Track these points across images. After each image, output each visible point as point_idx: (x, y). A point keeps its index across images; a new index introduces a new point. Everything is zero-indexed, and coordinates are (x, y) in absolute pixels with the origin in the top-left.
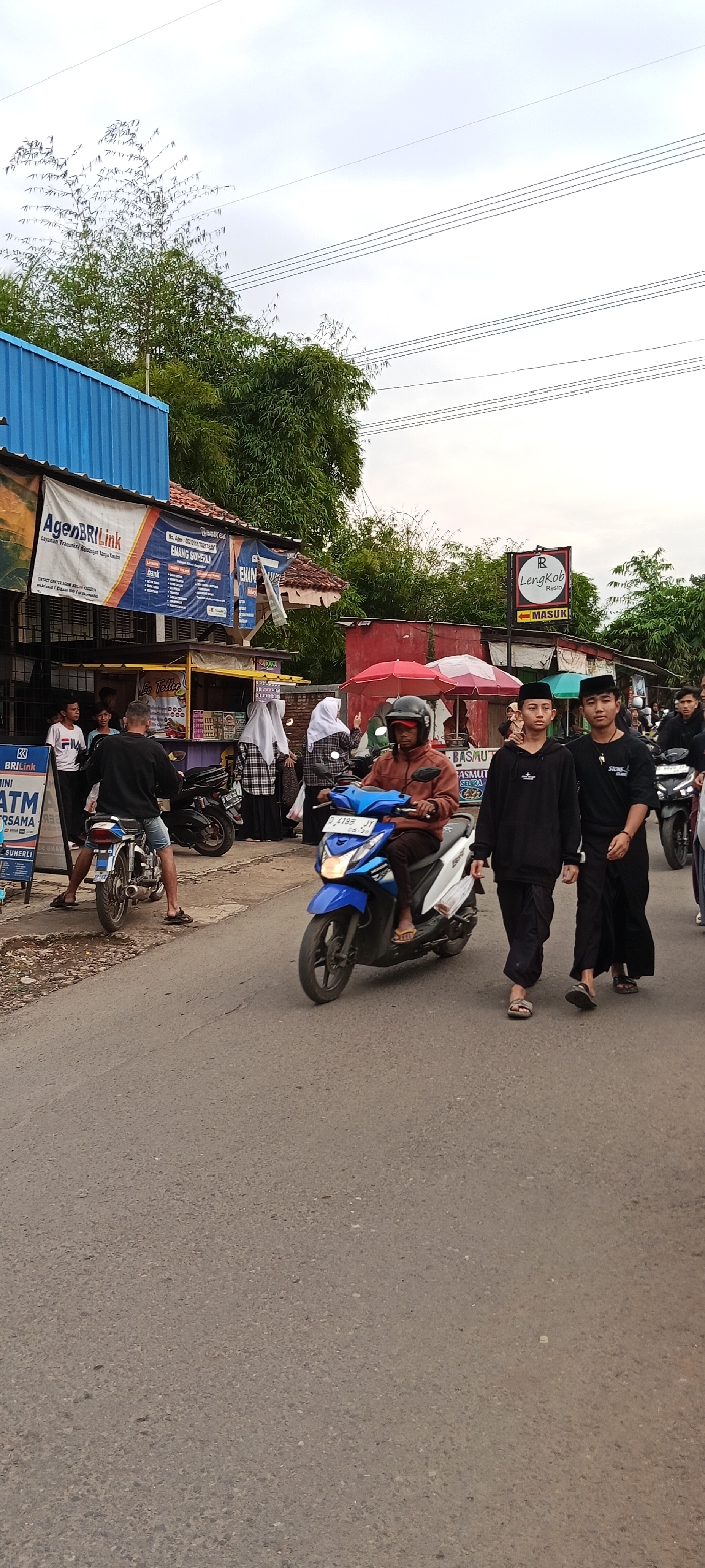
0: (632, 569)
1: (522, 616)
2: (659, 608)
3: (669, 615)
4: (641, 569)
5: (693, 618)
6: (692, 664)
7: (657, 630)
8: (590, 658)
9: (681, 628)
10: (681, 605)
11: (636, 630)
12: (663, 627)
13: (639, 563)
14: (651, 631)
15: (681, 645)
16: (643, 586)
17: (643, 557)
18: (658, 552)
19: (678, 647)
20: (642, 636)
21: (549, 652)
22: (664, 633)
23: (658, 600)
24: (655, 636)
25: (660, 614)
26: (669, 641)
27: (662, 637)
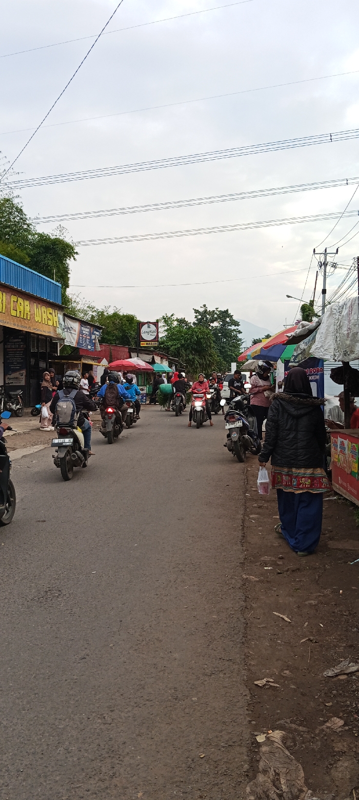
1: (142, 344)
2: (174, 337)
3: (178, 340)
4: (165, 321)
5: (187, 342)
7: (174, 346)
8: (161, 358)
9: (182, 345)
10: (182, 336)
11: (165, 345)
12: (175, 345)
13: (165, 319)
14: (171, 346)
15: (183, 352)
16: (167, 327)
17: (167, 316)
18: (172, 315)
19: (181, 353)
20: (167, 349)
21: (151, 356)
22: (176, 347)
23: (173, 334)
24: (173, 348)
25: (174, 340)
26: (178, 349)
27: (175, 349)
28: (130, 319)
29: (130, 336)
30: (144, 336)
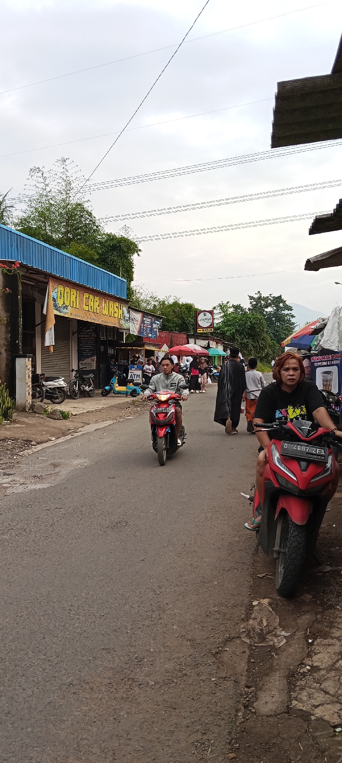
0: (219, 308)
2: (229, 323)
3: (233, 326)
4: (222, 308)
5: (241, 327)
6: (241, 343)
7: (229, 331)
8: (217, 343)
9: (237, 331)
10: (237, 322)
11: (221, 331)
12: (231, 330)
13: (221, 306)
14: (227, 331)
15: (237, 337)
16: (223, 314)
17: (223, 304)
18: (228, 303)
19: (236, 337)
20: (223, 334)
21: (207, 342)
22: (231, 332)
23: (228, 320)
24: (228, 334)
25: (230, 325)
26: (233, 335)
27: (230, 334)
28: (189, 308)
29: (189, 323)
30: (201, 323)
